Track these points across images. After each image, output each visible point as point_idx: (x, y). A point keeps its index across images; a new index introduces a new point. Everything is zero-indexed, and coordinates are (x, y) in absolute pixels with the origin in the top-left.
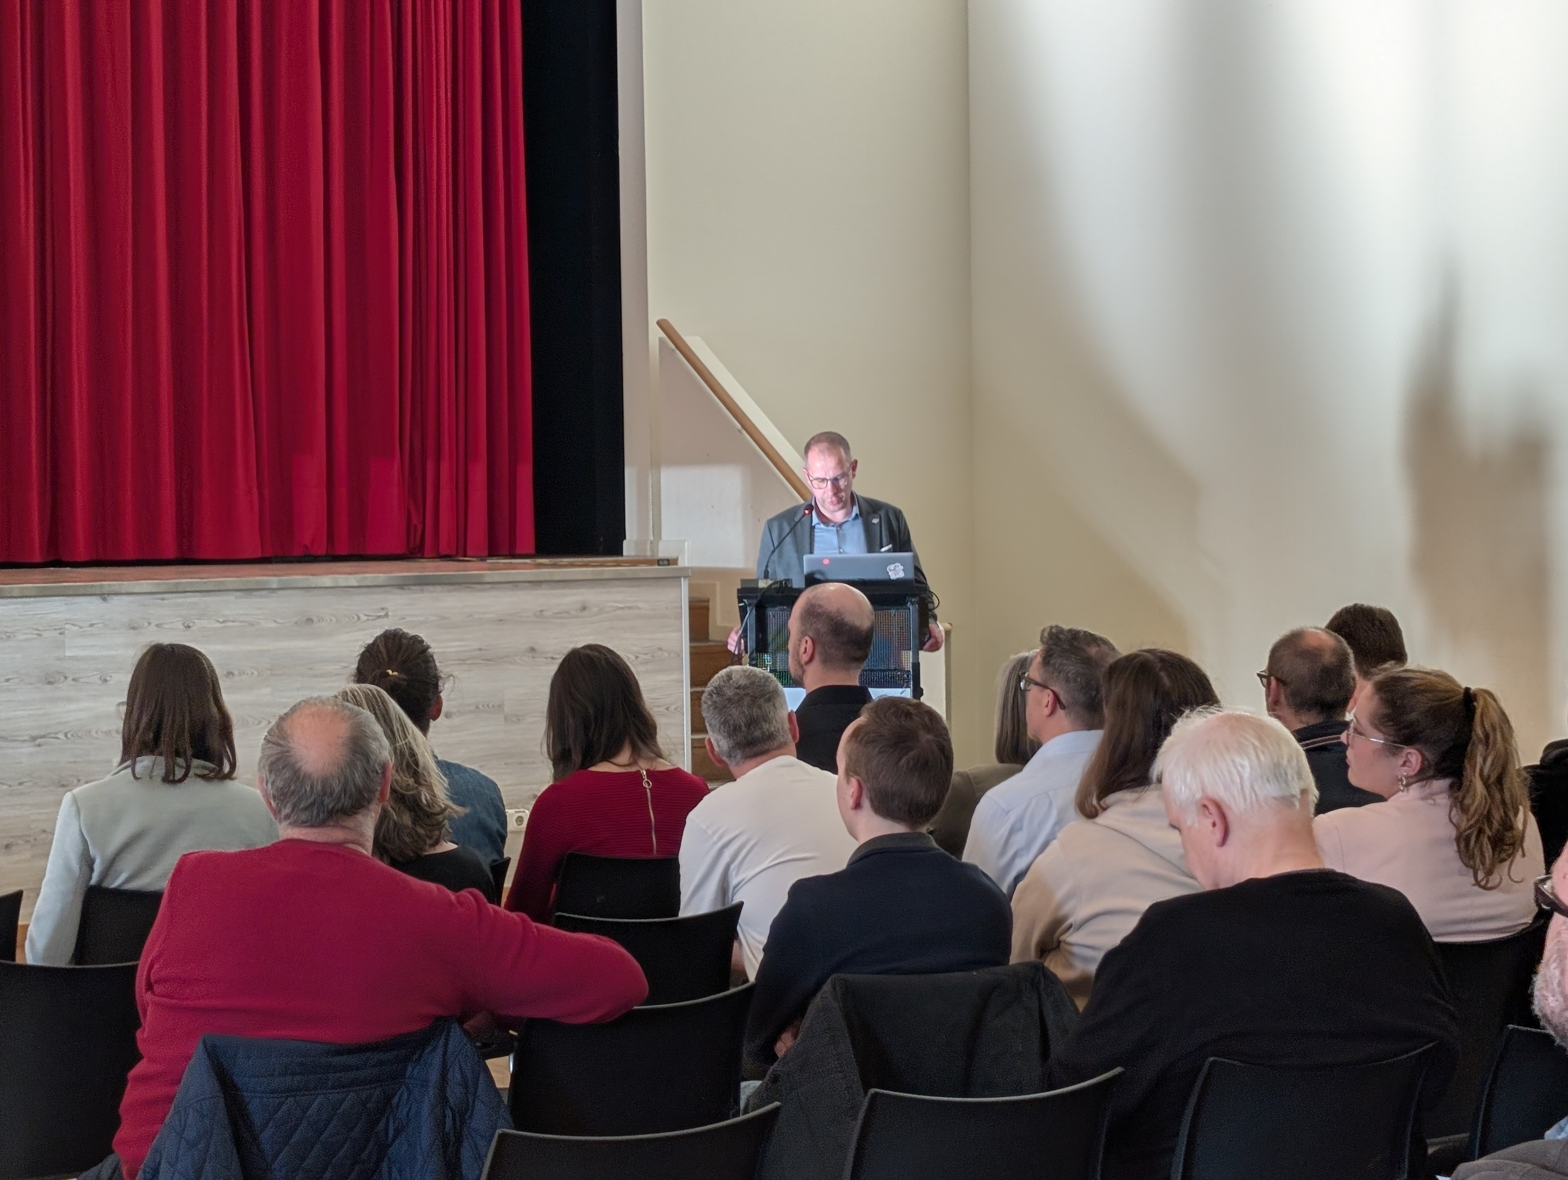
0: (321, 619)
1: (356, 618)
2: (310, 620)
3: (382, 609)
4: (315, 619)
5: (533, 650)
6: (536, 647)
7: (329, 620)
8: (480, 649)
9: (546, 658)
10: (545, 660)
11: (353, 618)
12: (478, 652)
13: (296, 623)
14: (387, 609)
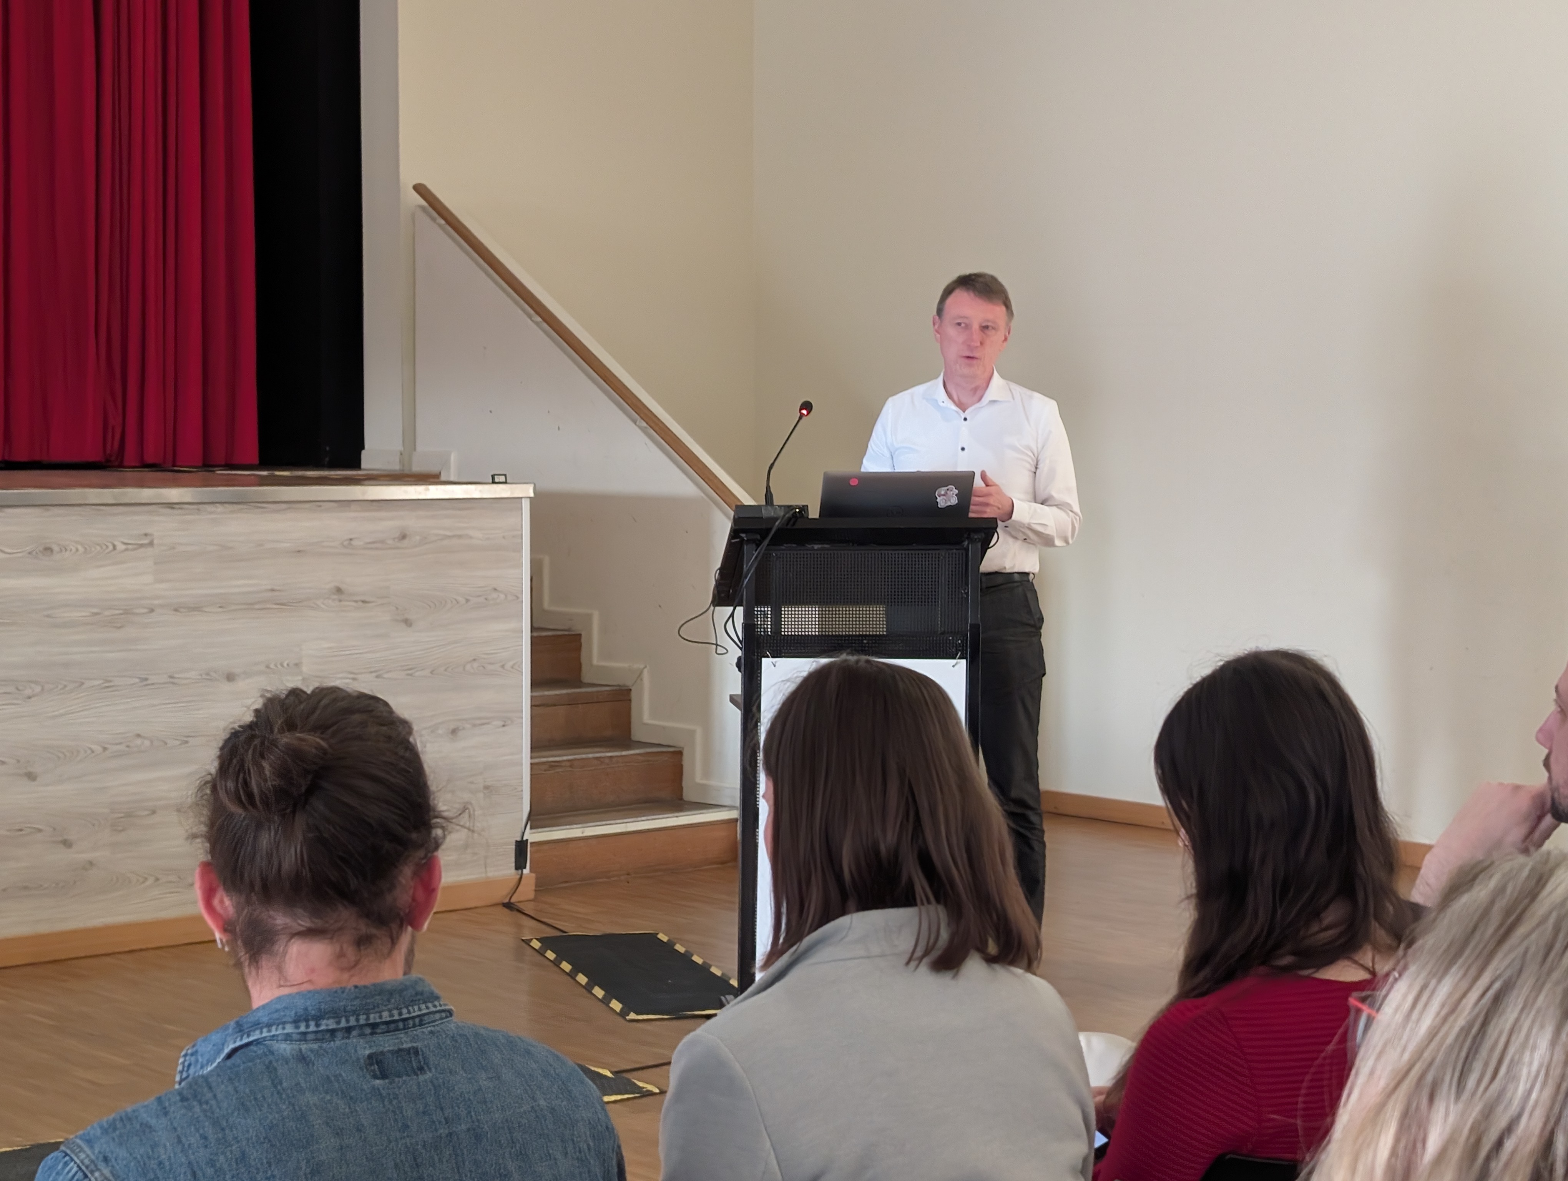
0: (64, 549)
1: (111, 547)
2: (48, 550)
3: (146, 535)
4: (56, 548)
5: (339, 590)
6: (343, 587)
7: (74, 550)
8: (273, 590)
9: (356, 601)
10: (353, 604)
11: (107, 547)
12: (270, 594)
13: (30, 553)
14: (151, 535)
